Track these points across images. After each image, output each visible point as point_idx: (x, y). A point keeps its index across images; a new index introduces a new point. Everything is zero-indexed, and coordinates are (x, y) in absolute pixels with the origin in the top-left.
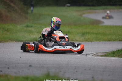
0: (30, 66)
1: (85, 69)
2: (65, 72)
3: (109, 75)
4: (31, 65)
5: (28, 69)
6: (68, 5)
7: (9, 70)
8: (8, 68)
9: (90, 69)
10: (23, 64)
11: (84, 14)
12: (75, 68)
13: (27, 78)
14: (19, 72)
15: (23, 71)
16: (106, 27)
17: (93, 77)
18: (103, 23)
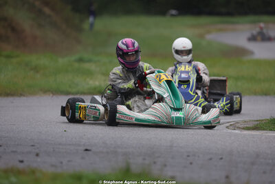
0: (86, 150)
1: (211, 159)
2: (165, 166)
3: (264, 173)
4: (88, 148)
5: (83, 158)
6: (174, 12)
7: (39, 159)
8: (37, 155)
9: (221, 159)
10: (70, 145)
11: (209, 32)
12: (188, 156)
13: (79, 178)
14: (61, 163)
15: (69, 161)
16: (259, 63)
17: (227, 177)
18: (252, 53)
